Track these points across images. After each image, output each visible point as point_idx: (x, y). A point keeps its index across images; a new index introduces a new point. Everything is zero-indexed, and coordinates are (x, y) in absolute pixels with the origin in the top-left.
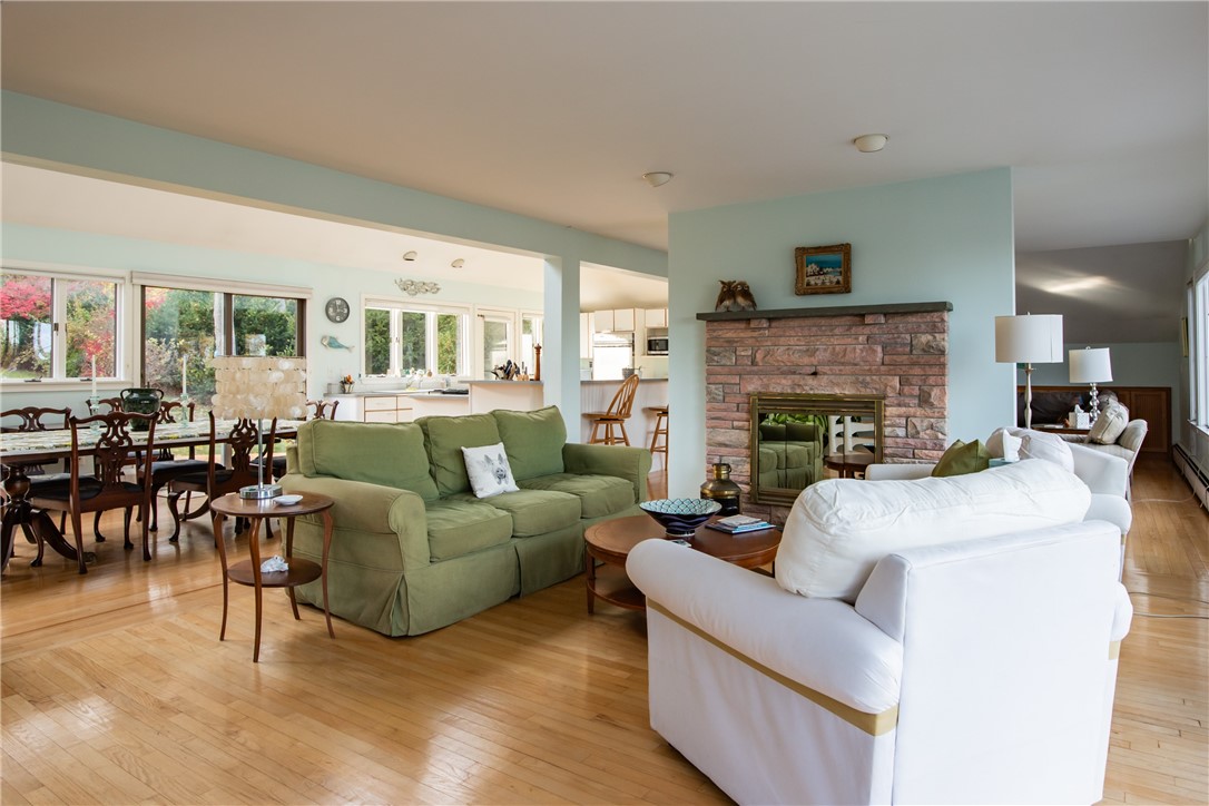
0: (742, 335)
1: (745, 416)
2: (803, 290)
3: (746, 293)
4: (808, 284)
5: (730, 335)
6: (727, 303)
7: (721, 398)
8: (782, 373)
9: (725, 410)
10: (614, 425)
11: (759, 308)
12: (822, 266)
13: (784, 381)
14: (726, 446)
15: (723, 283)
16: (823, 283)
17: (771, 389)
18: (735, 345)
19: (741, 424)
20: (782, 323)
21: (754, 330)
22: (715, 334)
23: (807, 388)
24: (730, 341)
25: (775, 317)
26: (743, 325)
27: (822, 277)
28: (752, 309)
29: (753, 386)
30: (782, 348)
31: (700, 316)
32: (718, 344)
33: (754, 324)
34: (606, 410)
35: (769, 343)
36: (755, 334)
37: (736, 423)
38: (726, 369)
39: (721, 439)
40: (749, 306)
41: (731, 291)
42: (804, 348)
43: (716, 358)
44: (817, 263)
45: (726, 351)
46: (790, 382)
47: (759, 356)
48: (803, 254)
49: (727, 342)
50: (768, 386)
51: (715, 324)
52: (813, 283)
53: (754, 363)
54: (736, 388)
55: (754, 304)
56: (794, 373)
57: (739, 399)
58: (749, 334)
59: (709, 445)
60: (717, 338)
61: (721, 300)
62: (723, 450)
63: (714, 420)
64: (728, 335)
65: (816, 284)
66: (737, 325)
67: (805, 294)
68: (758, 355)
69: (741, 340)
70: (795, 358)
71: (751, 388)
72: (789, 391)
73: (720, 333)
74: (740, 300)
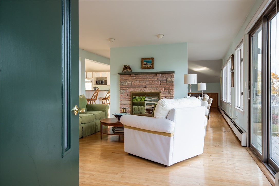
0: (129, 78)
1: (129, 97)
2: (143, 68)
3: (130, 68)
4: (144, 67)
5: (126, 78)
6: (125, 70)
7: (123, 93)
8: (138, 87)
9: (124, 96)
10: (93, 101)
11: (132, 72)
12: (147, 62)
13: (138, 89)
14: (125, 104)
15: (124, 65)
16: (147, 66)
17: (135, 91)
18: (127, 80)
19: (128, 99)
20: (138, 75)
21: (131, 77)
22: (122, 78)
23: (144, 90)
24: (126, 80)
25: (136, 74)
26: (129, 76)
27: (147, 65)
28: (131, 72)
29: (131, 90)
30: (138, 81)
31: (118, 73)
32: (123, 80)
33: (131, 75)
34: (91, 98)
35: (135, 80)
36: (132, 78)
37: (127, 99)
38: (125, 86)
39: (123, 103)
40: (130, 71)
41: (126, 68)
42: (143, 81)
43: (122, 84)
44: (146, 62)
45: (125, 82)
46: (140, 89)
47: (133, 83)
48: (143, 59)
49: (125, 80)
50: (135, 90)
51: (122, 75)
52: (145, 66)
53: (131, 85)
54: (127, 91)
55: (131, 71)
56: (141, 87)
57: (128, 93)
58: (130, 78)
59: (120, 104)
60: (122, 79)
61: (124, 70)
62: (124, 106)
63: (122, 98)
64: (125, 78)
65: (146, 67)
66: (127, 76)
67: (143, 69)
68: (132, 83)
69: (128, 79)
70: (141, 83)
71: (131, 91)
72: (140, 91)
73: (123, 77)
74: (128, 70)
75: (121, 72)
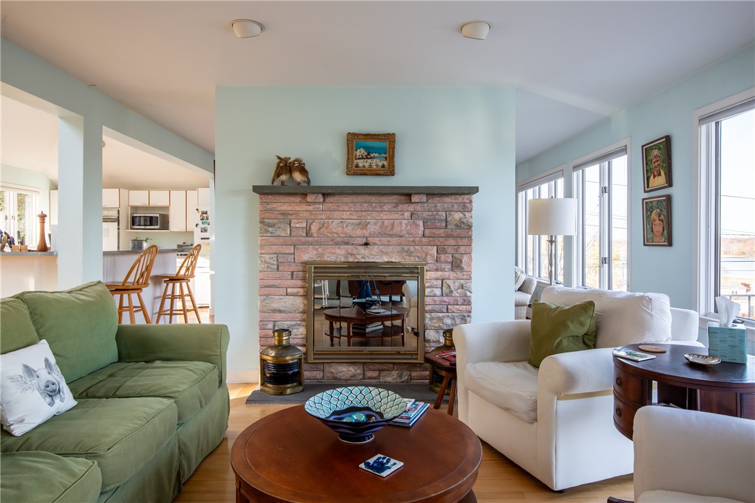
0: (297, 208)
1: (300, 283)
2: (353, 170)
3: (303, 171)
4: (357, 166)
5: (285, 208)
6: (284, 177)
7: (275, 267)
8: (336, 244)
9: (279, 278)
10: (132, 295)
11: (312, 184)
12: (369, 151)
13: (338, 251)
14: (280, 311)
15: (279, 158)
16: (370, 166)
17: (326, 259)
18: (290, 217)
19: (295, 290)
20: (336, 198)
21: (309, 204)
22: (269, 207)
23: (359, 257)
24: (284, 214)
25: (327, 193)
26: (298, 199)
27: (369, 161)
28: (306, 185)
29: (309, 255)
30: (336, 221)
31: (256, 189)
32: (272, 216)
33: (310, 198)
34: (122, 279)
35: (323, 217)
36: (311, 208)
37: (290, 290)
38: (281, 240)
39: (276, 305)
40: (304, 182)
41: (286, 167)
42: (357, 221)
43: (270, 229)
44: (365, 148)
45: (281, 223)
46: (343, 252)
47: (314, 228)
48: (354, 140)
49: (282, 214)
50: (322, 255)
51: (270, 197)
52: (361, 165)
53: (308, 234)
54: (291, 258)
55: (309, 182)
56: (347, 243)
57: (294, 268)
58: (304, 207)
59: (262, 312)
60: (271, 210)
61: (278, 174)
62: (278, 316)
63: (266, 289)
64: (282, 208)
65: (364, 167)
66: (292, 199)
67: (355, 174)
68: (312, 227)
69: (296, 213)
70: (349, 230)
71: (305, 257)
72: (343, 260)
73: (275, 206)
74: (298, 176)
75: (265, 181)
